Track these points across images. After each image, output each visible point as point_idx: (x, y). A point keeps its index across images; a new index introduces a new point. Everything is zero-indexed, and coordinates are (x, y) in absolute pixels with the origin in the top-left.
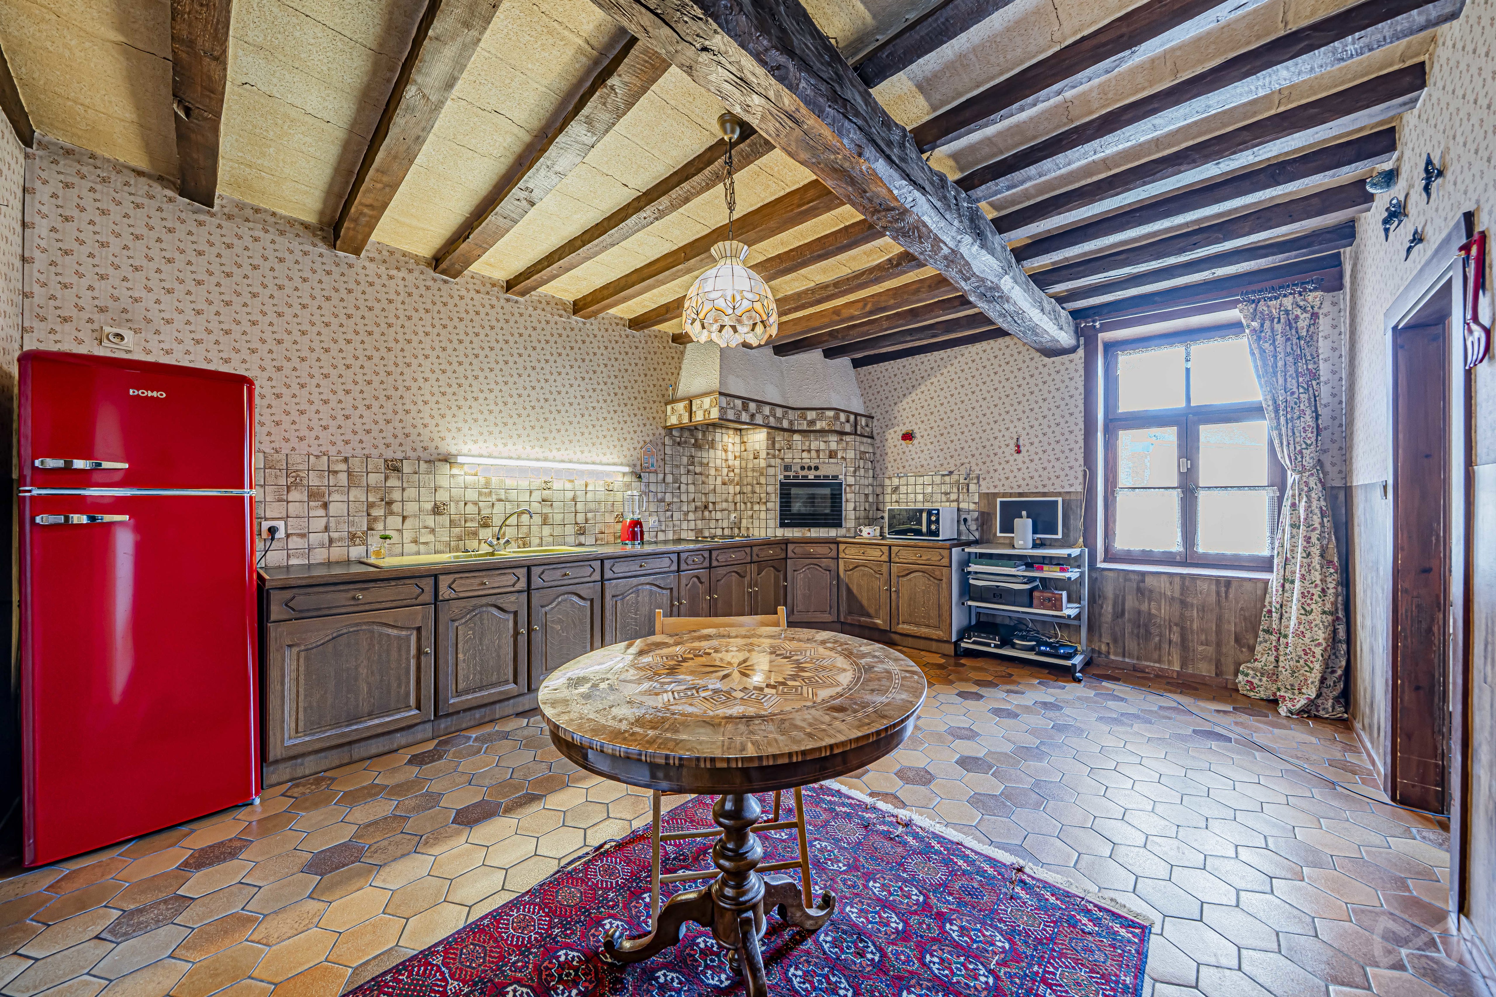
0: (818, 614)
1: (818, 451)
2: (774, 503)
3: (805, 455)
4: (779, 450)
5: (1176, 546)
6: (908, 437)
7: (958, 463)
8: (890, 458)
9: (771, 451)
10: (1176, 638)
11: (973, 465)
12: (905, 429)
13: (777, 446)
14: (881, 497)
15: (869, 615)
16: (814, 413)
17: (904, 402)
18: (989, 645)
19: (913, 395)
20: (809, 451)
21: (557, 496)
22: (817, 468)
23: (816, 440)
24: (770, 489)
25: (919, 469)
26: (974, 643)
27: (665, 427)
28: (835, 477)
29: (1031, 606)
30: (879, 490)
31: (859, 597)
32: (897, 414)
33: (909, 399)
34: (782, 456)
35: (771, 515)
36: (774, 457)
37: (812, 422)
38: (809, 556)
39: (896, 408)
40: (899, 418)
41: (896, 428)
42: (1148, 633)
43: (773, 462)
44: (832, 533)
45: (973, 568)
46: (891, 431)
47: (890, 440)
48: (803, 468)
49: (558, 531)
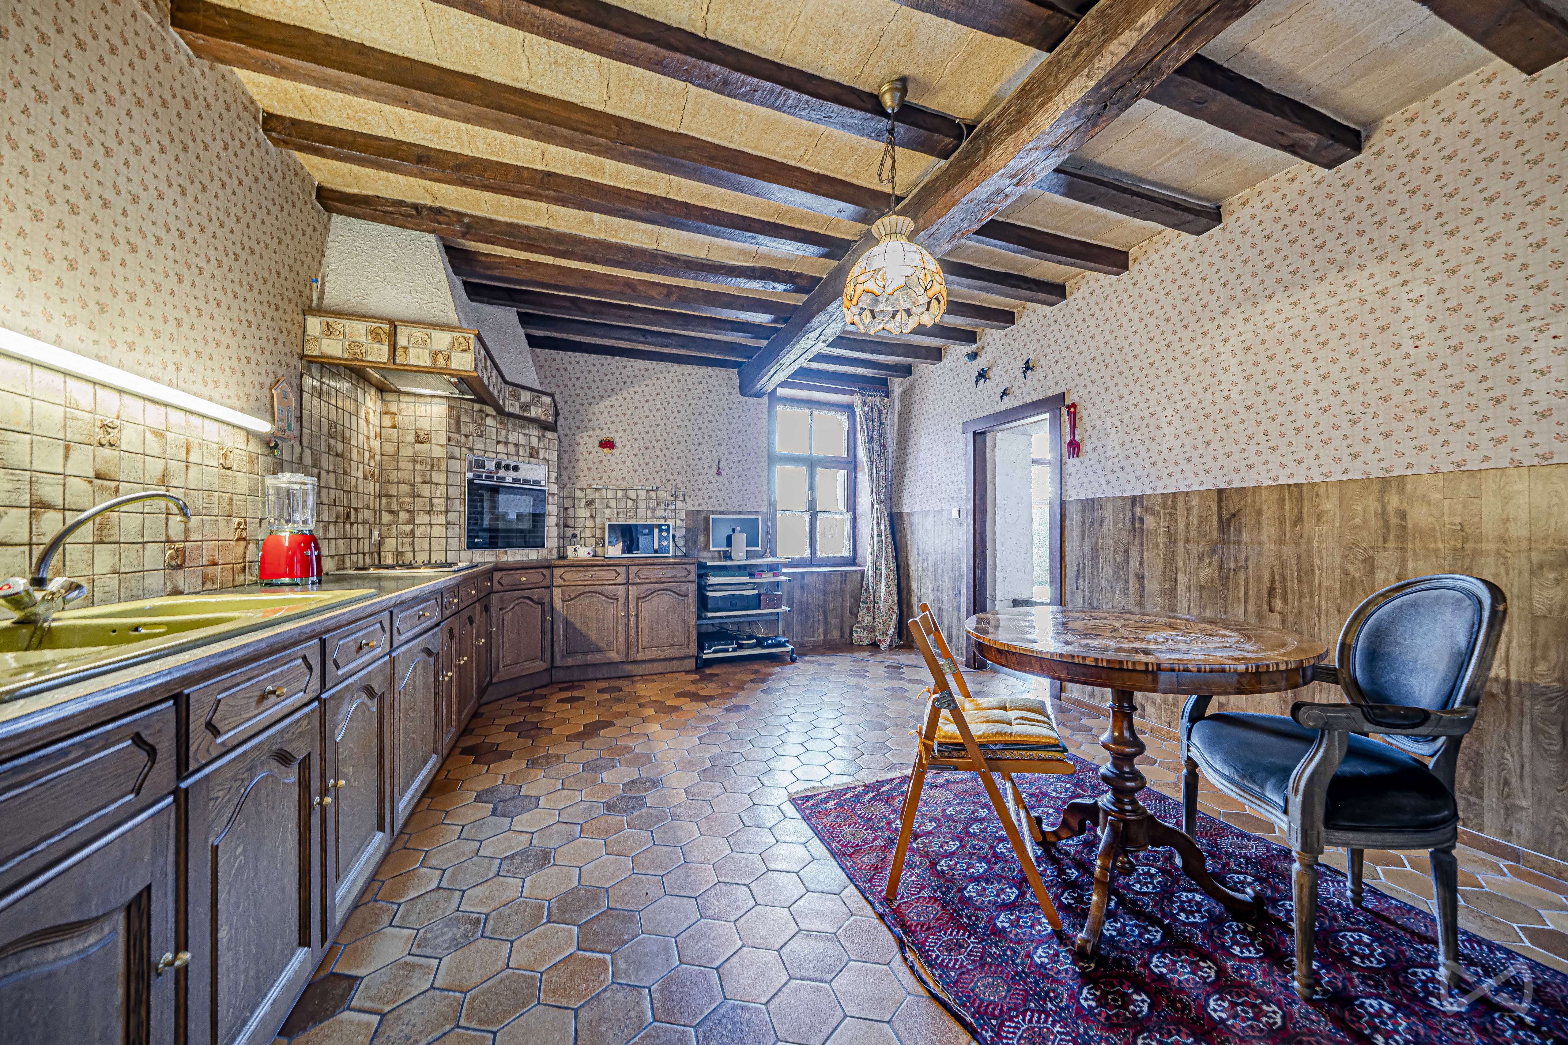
0: (528, 665)
1: (517, 445)
2: (460, 515)
3: (501, 448)
4: (467, 436)
5: (807, 554)
6: (607, 444)
7: (664, 479)
8: (582, 465)
9: (455, 436)
10: (821, 617)
11: (679, 482)
12: (605, 435)
13: (463, 429)
14: (571, 512)
15: (599, 650)
16: (529, 394)
17: (602, 404)
18: (727, 651)
19: (613, 399)
20: (506, 443)
21: (129, 468)
22: (516, 468)
23: (514, 429)
24: (453, 492)
25: (620, 481)
26: (715, 652)
27: (302, 357)
28: (537, 483)
29: (759, 608)
30: (568, 503)
31: (584, 631)
32: (591, 416)
33: (608, 403)
34: (470, 445)
35: (454, 531)
36: (459, 444)
37: (526, 406)
38: (518, 587)
39: (590, 410)
40: (594, 421)
41: (590, 433)
42: (807, 617)
43: (457, 451)
44: (533, 555)
45: (712, 580)
46: (585, 435)
47: (582, 445)
48: (498, 466)
49: (130, 559)
